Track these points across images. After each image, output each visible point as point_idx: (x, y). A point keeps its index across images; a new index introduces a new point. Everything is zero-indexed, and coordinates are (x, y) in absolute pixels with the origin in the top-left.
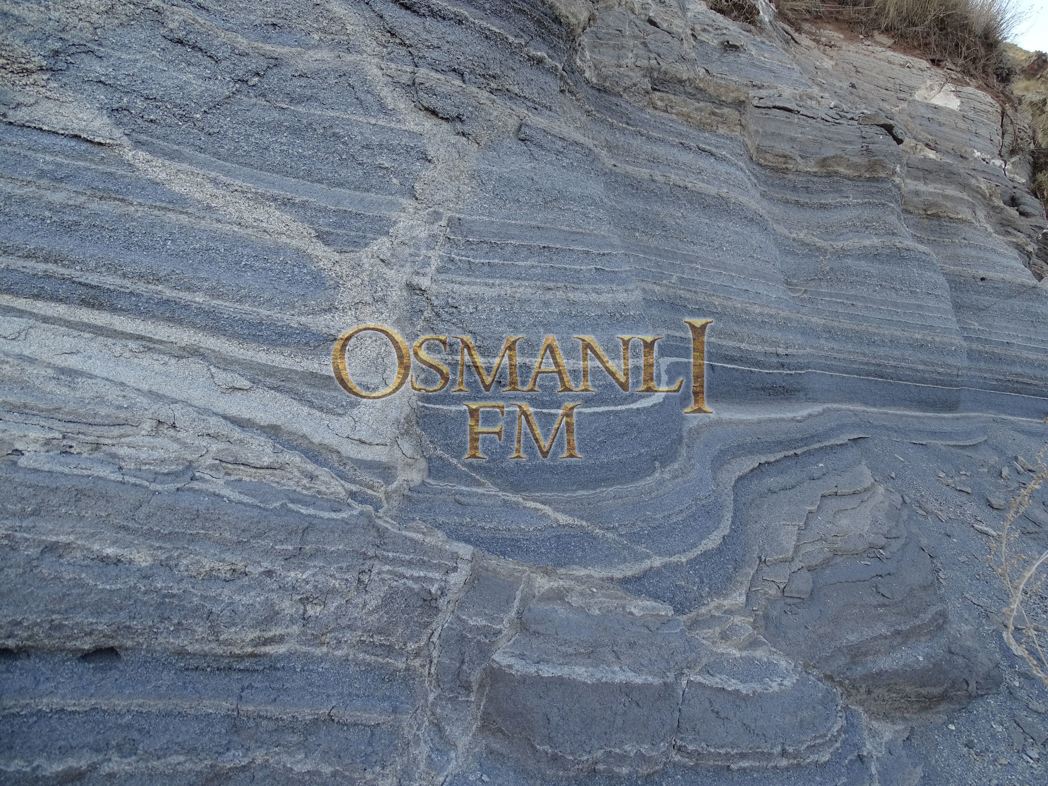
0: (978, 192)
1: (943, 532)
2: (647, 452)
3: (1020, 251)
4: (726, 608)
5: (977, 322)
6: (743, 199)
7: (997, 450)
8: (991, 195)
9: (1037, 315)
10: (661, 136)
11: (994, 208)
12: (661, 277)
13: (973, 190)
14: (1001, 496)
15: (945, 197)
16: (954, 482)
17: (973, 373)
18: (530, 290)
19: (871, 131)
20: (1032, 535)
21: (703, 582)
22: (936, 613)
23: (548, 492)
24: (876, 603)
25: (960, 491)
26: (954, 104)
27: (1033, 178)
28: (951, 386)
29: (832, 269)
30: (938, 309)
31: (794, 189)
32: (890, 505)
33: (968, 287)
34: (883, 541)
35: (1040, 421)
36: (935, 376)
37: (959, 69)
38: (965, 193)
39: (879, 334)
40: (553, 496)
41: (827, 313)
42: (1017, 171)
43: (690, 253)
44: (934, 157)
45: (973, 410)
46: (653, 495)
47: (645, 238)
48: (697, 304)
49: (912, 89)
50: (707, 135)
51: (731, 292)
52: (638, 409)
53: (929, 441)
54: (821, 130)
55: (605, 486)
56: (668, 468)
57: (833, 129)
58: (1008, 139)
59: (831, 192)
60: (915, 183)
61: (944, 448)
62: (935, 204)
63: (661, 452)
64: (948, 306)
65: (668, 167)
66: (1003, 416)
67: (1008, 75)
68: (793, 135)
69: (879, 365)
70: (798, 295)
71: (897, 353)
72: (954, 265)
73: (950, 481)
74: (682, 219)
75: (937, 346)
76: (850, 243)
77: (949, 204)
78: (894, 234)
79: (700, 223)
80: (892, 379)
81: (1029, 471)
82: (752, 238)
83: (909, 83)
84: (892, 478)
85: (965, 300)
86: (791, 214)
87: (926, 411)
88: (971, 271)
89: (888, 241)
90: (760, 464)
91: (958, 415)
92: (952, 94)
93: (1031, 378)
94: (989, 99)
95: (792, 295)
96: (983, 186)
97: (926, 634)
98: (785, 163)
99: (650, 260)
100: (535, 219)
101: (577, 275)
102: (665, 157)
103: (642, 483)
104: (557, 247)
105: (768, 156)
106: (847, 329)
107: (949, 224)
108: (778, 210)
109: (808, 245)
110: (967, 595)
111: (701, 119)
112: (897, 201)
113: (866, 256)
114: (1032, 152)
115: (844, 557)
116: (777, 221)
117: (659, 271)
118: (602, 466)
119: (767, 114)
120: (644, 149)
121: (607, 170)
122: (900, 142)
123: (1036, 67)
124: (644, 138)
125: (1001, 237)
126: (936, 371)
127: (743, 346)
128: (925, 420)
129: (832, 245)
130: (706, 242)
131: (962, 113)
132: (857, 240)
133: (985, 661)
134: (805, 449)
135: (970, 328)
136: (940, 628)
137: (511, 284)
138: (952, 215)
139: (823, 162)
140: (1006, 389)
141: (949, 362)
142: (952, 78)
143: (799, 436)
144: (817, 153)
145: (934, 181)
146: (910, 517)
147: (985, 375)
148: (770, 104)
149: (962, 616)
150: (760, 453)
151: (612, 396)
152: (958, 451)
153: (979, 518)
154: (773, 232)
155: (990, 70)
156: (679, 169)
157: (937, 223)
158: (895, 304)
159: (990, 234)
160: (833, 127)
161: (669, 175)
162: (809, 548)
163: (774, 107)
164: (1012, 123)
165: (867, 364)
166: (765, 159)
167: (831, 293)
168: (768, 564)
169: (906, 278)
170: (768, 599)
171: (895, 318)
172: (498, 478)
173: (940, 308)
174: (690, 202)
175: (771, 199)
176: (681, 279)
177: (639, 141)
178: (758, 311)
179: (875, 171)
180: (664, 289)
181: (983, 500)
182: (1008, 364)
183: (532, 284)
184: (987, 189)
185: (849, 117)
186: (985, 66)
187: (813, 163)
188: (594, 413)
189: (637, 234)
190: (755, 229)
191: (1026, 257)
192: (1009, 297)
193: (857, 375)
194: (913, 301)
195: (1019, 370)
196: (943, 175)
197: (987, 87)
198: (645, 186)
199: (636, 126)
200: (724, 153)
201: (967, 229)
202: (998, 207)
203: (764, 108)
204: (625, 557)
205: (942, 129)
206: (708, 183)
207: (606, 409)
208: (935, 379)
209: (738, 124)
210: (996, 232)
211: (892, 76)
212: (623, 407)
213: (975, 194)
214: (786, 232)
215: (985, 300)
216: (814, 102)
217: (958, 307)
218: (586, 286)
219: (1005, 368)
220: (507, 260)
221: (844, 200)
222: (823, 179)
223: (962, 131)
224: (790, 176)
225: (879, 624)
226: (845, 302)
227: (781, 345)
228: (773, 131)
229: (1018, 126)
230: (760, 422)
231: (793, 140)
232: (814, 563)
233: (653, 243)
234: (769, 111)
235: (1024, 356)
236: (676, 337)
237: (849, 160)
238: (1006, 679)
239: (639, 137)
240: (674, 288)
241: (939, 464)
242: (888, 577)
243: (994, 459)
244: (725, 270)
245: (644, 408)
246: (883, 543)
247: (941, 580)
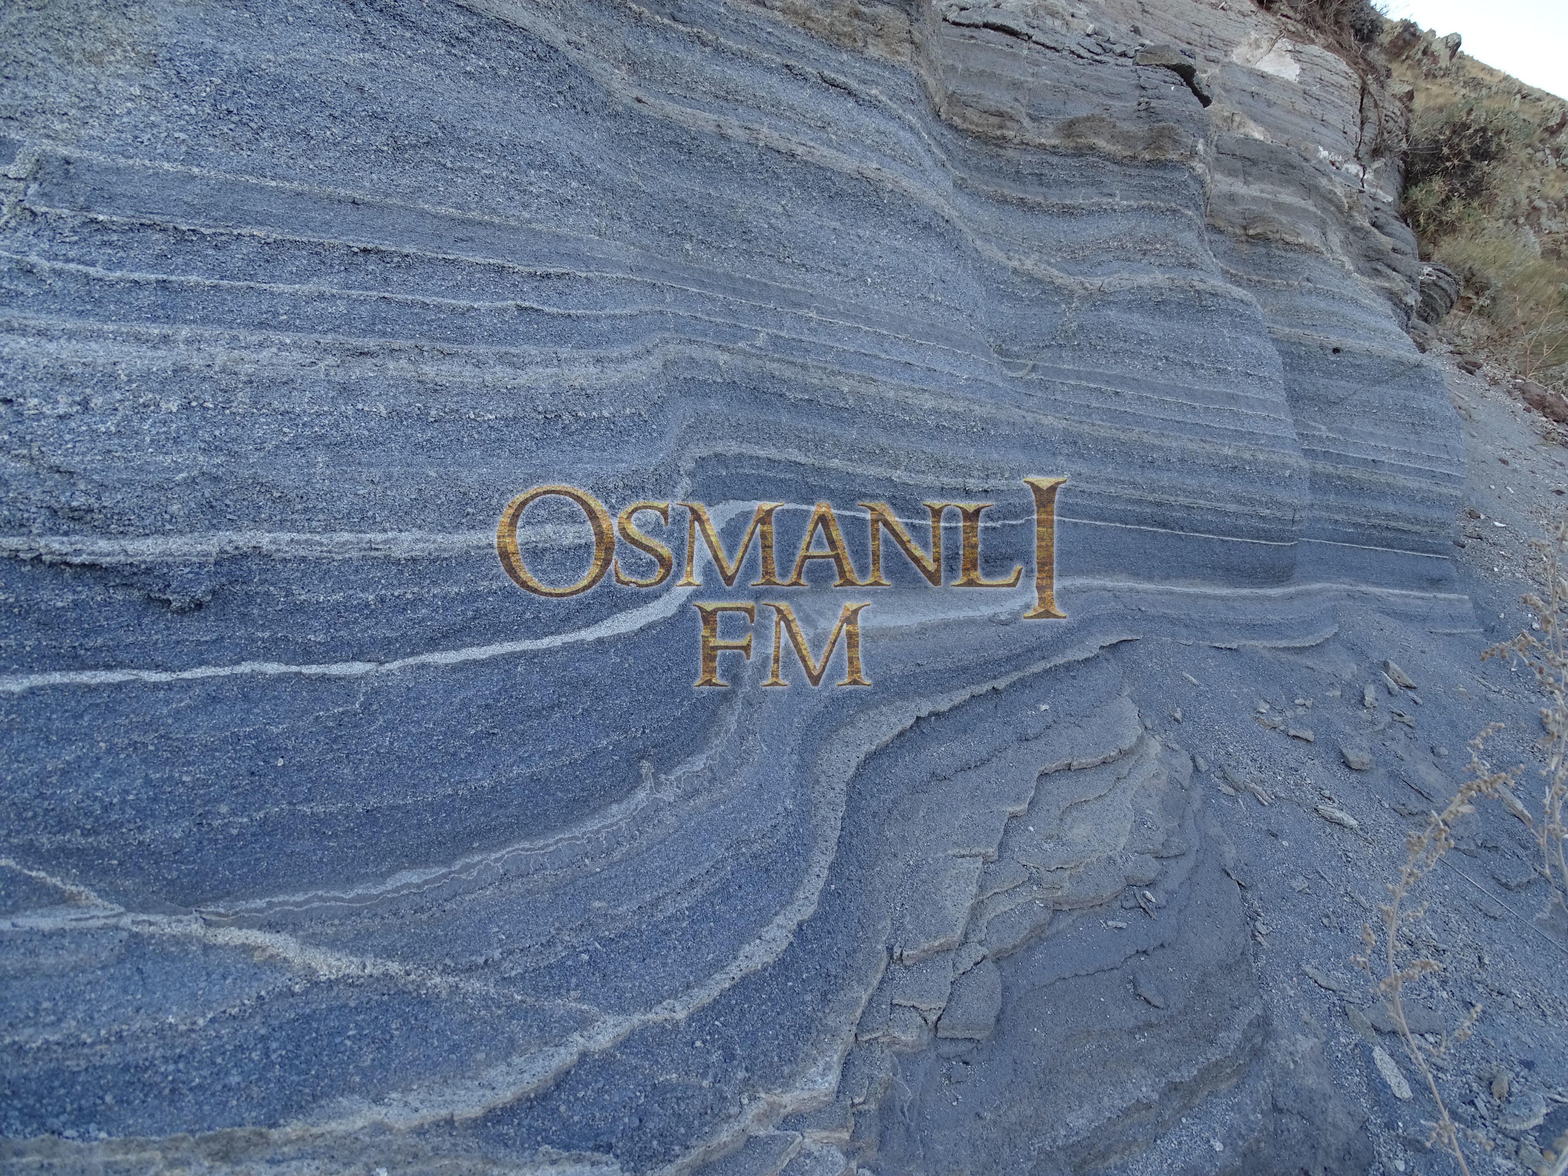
0: (1330, 201)
1: (1265, 828)
2: (617, 745)
3: (1395, 304)
4: (789, 1109)
5: (1325, 424)
6: (909, 184)
7: (1355, 649)
8: (1350, 208)
9: (1421, 413)
10: (744, 48)
11: (1355, 229)
12: (734, 335)
13: (1324, 197)
14: (1364, 744)
15: (1279, 206)
16: (1284, 722)
17: (1316, 513)
18: (296, 355)
19: (1156, 77)
20: (1417, 818)
21: (733, 1057)
22: (1250, 1025)
23: (295, 891)
24: (1132, 1023)
25: (1295, 737)
26: (1290, 71)
27: (1404, 195)
28: (1282, 540)
29: (1081, 327)
30: (1263, 403)
31: (1018, 177)
32: (1172, 781)
33: (1313, 364)
34: (1152, 869)
35: (1421, 594)
36: (1254, 522)
37: (1299, 17)
38: (1310, 202)
39: (1161, 448)
40: (307, 901)
41: (1071, 408)
42: (1382, 183)
43: (798, 288)
44: (1262, 138)
45: (1316, 579)
46: (617, 855)
47: (705, 255)
48: (807, 391)
49: (1229, 44)
50: (845, 57)
51: (877, 367)
52: (600, 641)
53: (1243, 642)
54: (1067, 72)
55: (480, 850)
56: (678, 772)
57: (1089, 70)
58: (1370, 132)
59: (1083, 184)
60: (1230, 180)
61: (1267, 655)
62: (1260, 218)
63: (659, 737)
64: (1280, 397)
65: (756, 112)
66: (1364, 588)
67: (1371, 32)
68: (1017, 76)
69: (1159, 504)
70: (1020, 374)
71: (1191, 482)
72: (1291, 326)
73: (1278, 719)
74: (784, 219)
75: (1260, 469)
76: (1114, 279)
77: (1284, 219)
78: (1190, 265)
79: (821, 227)
80: (1182, 529)
81: (1407, 687)
82: (926, 262)
83: (1224, 34)
84: (1176, 720)
85: (1306, 386)
86: (1011, 223)
87: (1239, 585)
88: (1318, 336)
89: (1181, 278)
90: (918, 718)
91: (1292, 590)
92: (1289, 55)
93: (1408, 520)
94: (1343, 66)
95: (1010, 374)
96: (1339, 191)
97: (1230, 1076)
98: (1001, 127)
99: (712, 300)
100: (356, 183)
101: (459, 322)
102: (751, 91)
103: (593, 824)
104: (405, 251)
105: (969, 112)
106: (1105, 438)
107: (1283, 254)
108: (987, 216)
109: (1040, 282)
110: (1308, 969)
111: (832, 24)
112: (1198, 207)
113: (1142, 305)
114: (1405, 153)
115: (1076, 914)
116: (986, 237)
117: (730, 321)
118: (476, 798)
119: (972, 37)
120: (708, 71)
121: (620, 108)
122: (1206, 101)
123: (1400, 43)
124: (707, 49)
125: (1366, 280)
126: (1257, 515)
127: (897, 475)
128: (1236, 604)
129: (1082, 283)
130: (832, 267)
131: (1303, 87)
132: (1126, 276)
133: (1341, 1118)
134: (1015, 676)
135: (1314, 436)
136: (1257, 1053)
137: (235, 338)
138: (1288, 238)
139: (1070, 128)
140: (1370, 540)
141: (1279, 498)
142: (1289, 31)
143: (1002, 653)
144: (1059, 112)
145: (1260, 179)
146: (1205, 802)
147: (1336, 517)
148: (978, 20)
149: (1298, 1017)
150: (920, 695)
151: (528, 615)
152: (1291, 658)
153: (1327, 793)
154: (975, 255)
155: (1345, 21)
156: (780, 116)
157: (1264, 251)
158: (1190, 393)
159: (1347, 275)
160: (1090, 67)
161: (756, 126)
162: (1004, 906)
163: (986, 25)
164: (1376, 105)
165: (1139, 502)
166: (964, 118)
167: (1079, 372)
168: (908, 963)
169: (1211, 345)
170: (899, 1054)
171: (1190, 418)
172: (126, 875)
173: (1266, 400)
174: (800, 184)
175: (974, 194)
176: (775, 340)
177: (698, 55)
178: (928, 405)
179: (1159, 148)
180: (738, 360)
181: (1333, 755)
182: (1373, 498)
183: (307, 339)
184: (1346, 197)
185: (1118, 51)
186: (1338, 13)
187: (1051, 129)
188: (465, 663)
189: (688, 246)
190: (935, 245)
191: (1403, 314)
192: (1378, 382)
193: (1121, 522)
194: (1221, 388)
195: (1391, 508)
196: (1274, 168)
197: (1340, 48)
198: (706, 147)
199: (692, 24)
200: (873, 92)
201: (1312, 263)
202: (1361, 229)
203: (968, 26)
204: (511, 1040)
205: (1272, 111)
206: (840, 148)
207: (508, 647)
208: (1256, 528)
209: (906, 40)
210: (1359, 270)
211: (1197, 21)
212: (556, 641)
213: (1326, 204)
214: (1000, 256)
215: (1339, 387)
216: (1058, 23)
217: (1295, 399)
218: (482, 349)
219: (1370, 504)
220: (233, 277)
221: (1105, 200)
222: (1069, 161)
223: (1302, 115)
224: (1010, 153)
225: (1137, 1072)
226: (1104, 387)
227: (976, 473)
228: (981, 68)
229: (1385, 112)
230: (923, 630)
231: (1016, 85)
232: (1009, 943)
233: (722, 265)
234: (976, 33)
235: (1400, 484)
236: (758, 458)
237: (1114, 126)
238: (1379, 1154)
239: (698, 46)
240: (759, 357)
241: (1259, 687)
242: (1159, 952)
243: (1349, 669)
244: (868, 321)
245: (619, 637)
246: (1153, 875)
247: (1260, 939)
